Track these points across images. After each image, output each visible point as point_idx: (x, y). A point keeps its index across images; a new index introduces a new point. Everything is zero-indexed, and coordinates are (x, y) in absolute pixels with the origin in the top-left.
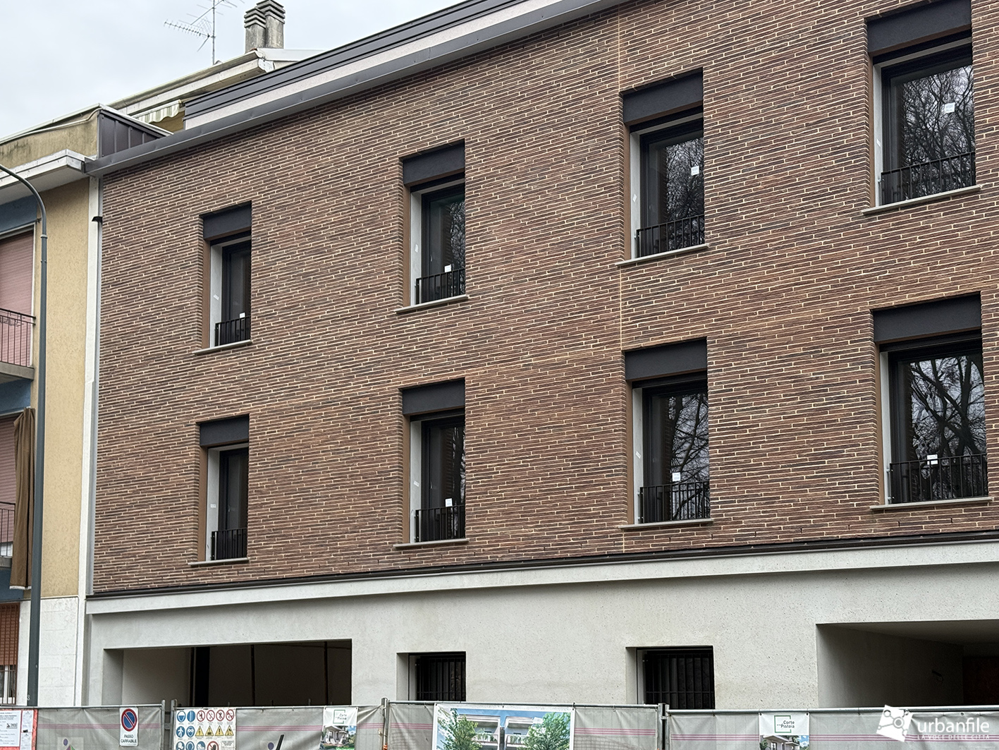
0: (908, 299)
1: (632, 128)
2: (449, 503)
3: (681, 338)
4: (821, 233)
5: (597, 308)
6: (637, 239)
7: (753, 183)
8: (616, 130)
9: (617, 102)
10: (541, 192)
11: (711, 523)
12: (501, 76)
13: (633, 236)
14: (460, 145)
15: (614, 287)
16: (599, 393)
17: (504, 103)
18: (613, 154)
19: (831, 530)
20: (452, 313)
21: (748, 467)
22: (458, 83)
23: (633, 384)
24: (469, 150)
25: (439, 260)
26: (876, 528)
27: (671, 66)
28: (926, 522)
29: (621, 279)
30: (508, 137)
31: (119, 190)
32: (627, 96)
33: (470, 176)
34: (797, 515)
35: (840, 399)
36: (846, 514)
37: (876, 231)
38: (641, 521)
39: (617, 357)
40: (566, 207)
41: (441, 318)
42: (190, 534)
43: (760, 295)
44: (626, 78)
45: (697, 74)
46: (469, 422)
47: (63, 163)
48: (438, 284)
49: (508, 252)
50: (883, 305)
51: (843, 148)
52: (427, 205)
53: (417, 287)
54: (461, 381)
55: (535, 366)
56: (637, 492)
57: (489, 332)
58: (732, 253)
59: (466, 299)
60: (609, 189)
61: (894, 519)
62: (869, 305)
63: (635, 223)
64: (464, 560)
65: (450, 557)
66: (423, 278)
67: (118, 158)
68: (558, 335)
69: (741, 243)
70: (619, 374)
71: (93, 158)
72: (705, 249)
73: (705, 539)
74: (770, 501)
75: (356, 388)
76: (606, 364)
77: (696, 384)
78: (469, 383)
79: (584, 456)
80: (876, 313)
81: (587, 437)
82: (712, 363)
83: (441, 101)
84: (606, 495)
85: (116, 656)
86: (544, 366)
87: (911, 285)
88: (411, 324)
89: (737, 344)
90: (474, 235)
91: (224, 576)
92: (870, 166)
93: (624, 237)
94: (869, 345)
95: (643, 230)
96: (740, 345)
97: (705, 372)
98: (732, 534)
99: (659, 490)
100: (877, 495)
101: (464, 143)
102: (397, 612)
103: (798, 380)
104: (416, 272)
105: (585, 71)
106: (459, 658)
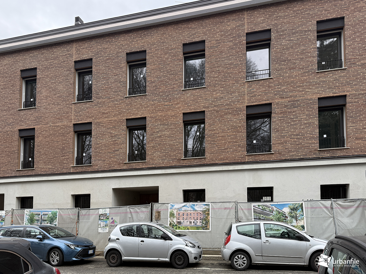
0: (133, 117)
1: (77, 70)
2: (30, 159)
3: (86, 122)
4: (117, 101)
5: (67, 113)
6: (77, 97)
7: (103, 87)
8: (73, 70)
9: (73, 63)
10: (55, 83)
11: (91, 165)
12: (46, 53)
13: (76, 96)
14: (36, 69)
15: (71, 108)
16: (67, 134)
17: (47, 60)
18: (72, 76)
19: (116, 167)
20: (32, 111)
21: (100, 153)
22: (36, 53)
23: (75, 132)
24: (38, 70)
25: (30, 97)
26: (125, 167)
27: (85, 57)
28: (134, 166)
29: (73, 106)
30: (47, 68)
32: (76, 62)
33: (38, 77)
34: (110, 164)
35: (119, 138)
36: (119, 164)
37: (127, 101)
38: (76, 165)
39: (72, 125)
40: (60, 87)
41: (29, 112)
43: (103, 113)
44: (76, 58)
45: (91, 60)
46: (36, 139)
48: (29, 103)
49: (47, 97)
50: (128, 118)
51: (121, 82)
52: (27, 83)
53: (24, 104)
54: (34, 129)
55: (52, 126)
56: (75, 158)
57: (41, 117)
58: (98, 103)
59: (36, 108)
60: (71, 84)
61: (128, 165)
62: (125, 118)
63: (77, 93)
64: (34, 174)
65: (30, 173)
66: (25, 102)
68: (58, 119)
69: (100, 101)
70: (72, 129)
72: (92, 101)
73: (90, 169)
74: (104, 161)
75: (8, 128)
76: (69, 127)
77: (89, 133)
78: (36, 129)
79: (63, 149)
80: (127, 120)
81: (64, 144)
82: (93, 128)
83: (31, 57)
84: (68, 158)
86: (55, 126)
87: (134, 114)
88: (22, 113)
89: (98, 124)
90: (39, 92)
92: (126, 86)
93: (74, 96)
94: (125, 127)
95: (78, 95)
96: (99, 125)
97: (91, 130)
98: (96, 168)
99: (80, 157)
100: (125, 160)
101: (37, 68)
102: (16, 187)
103: (111, 133)
104: (23, 100)
105: (66, 55)
106: (32, 198)
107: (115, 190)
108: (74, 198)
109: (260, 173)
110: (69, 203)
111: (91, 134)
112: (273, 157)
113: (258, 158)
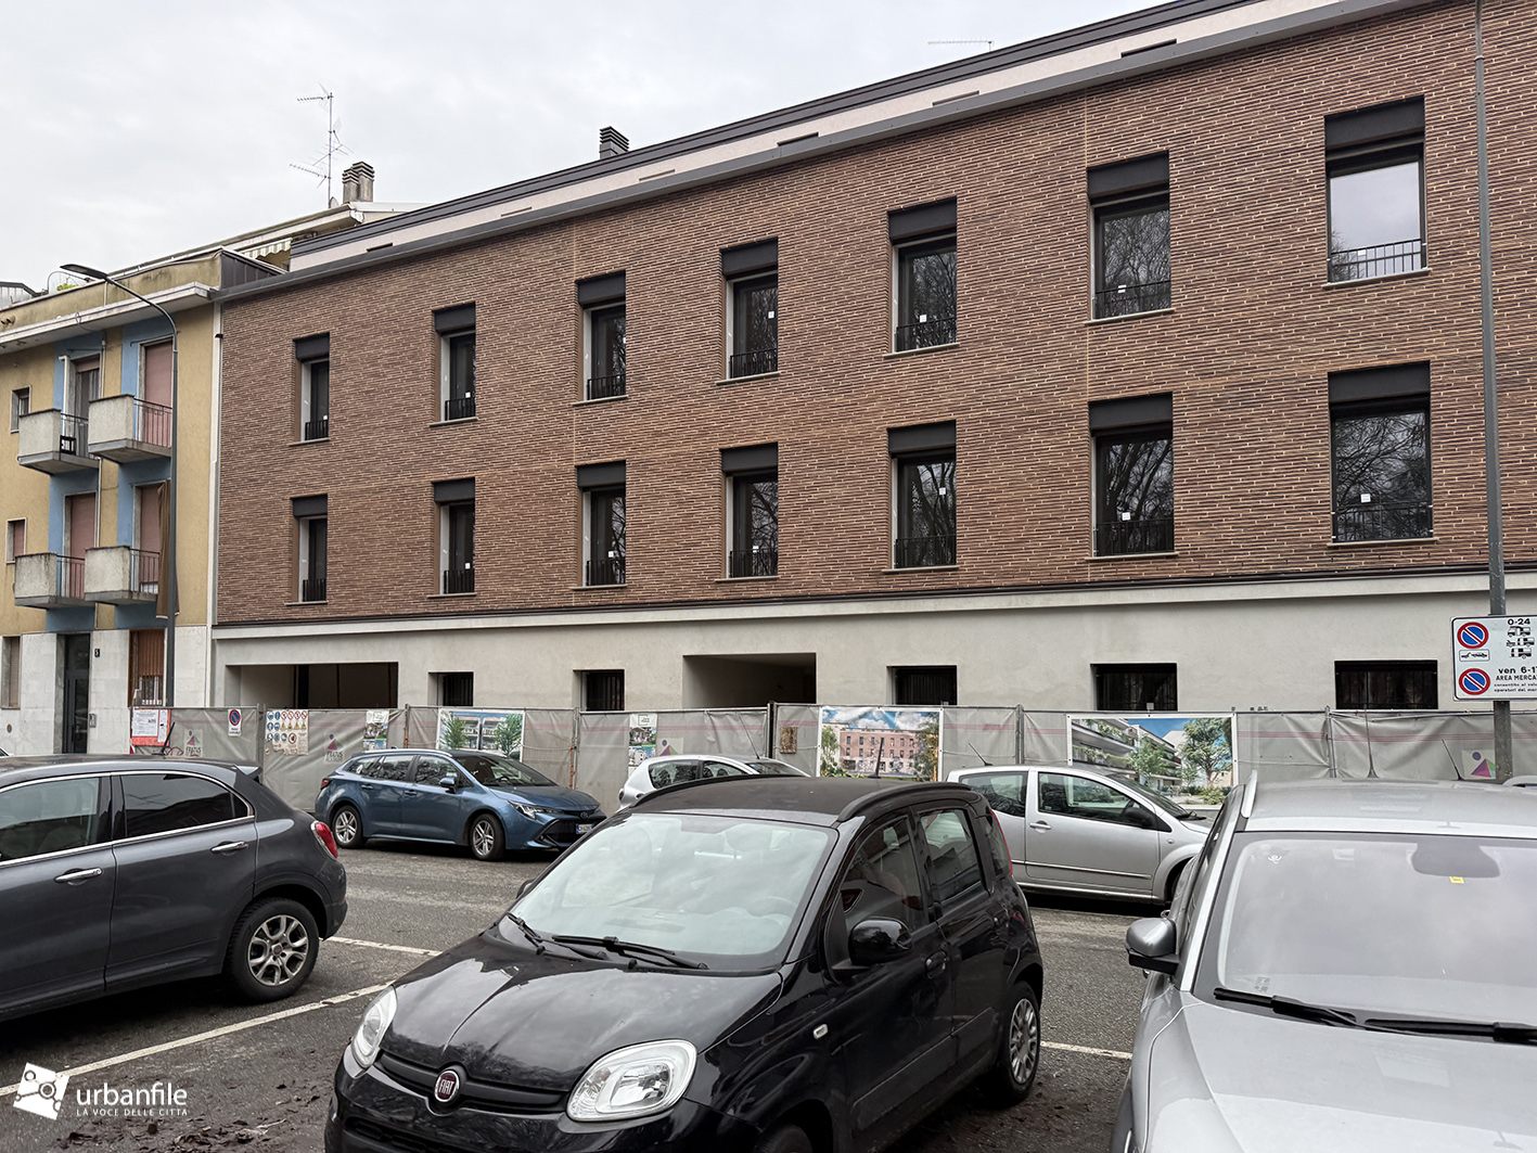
0: (739, 443)
1: (584, 306)
2: (467, 566)
3: (610, 459)
4: (693, 395)
5: (559, 434)
6: (588, 387)
7: (654, 356)
8: (572, 307)
9: (573, 287)
10: (524, 347)
11: (625, 587)
12: (500, 258)
13: (586, 384)
14: (472, 305)
15: (570, 420)
16: (560, 495)
17: (502, 279)
18: (570, 325)
19: (693, 594)
20: (467, 428)
21: (648, 551)
22: (471, 260)
23: (583, 489)
24: (478, 310)
25: (464, 389)
26: (717, 595)
27: (605, 267)
28: (744, 590)
29: (575, 415)
30: (503, 304)
31: (236, 315)
32: (579, 283)
33: (479, 330)
34: (674, 583)
35: (700, 508)
36: (701, 585)
37: (725, 395)
38: (587, 585)
39: (571, 469)
40: (540, 360)
41: (458, 432)
42: (285, 582)
43: (658, 434)
44: (580, 270)
45: (622, 274)
46: (478, 510)
47: (192, 292)
49: (503, 389)
50: (726, 446)
51: (704, 338)
52: (453, 346)
53: (446, 408)
54: (472, 480)
55: (521, 472)
56: (585, 565)
57: (492, 445)
58: (642, 403)
59: (476, 420)
60: (568, 350)
61: (731, 587)
62: (719, 446)
63: (587, 374)
64: (473, 608)
65: (464, 606)
66: (450, 402)
67: (235, 291)
68: (535, 451)
69: (649, 395)
70: (573, 482)
71: (217, 288)
72: (626, 398)
73: (622, 599)
74: (660, 574)
75: (403, 479)
76: (565, 474)
77: (619, 490)
78: (478, 481)
79: (551, 536)
80: (723, 451)
81: (553, 524)
82: (629, 478)
83: (459, 271)
84: (563, 566)
85: (235, 671)
86: (526, 473)
87: (741, 434)
88: (440, 435)
89: (644, 465)
90: (481, 373)
91: (310, 614)
92: (722, 352)
93: (578, 385)
94: (718, 472)
95: (592, 381)
96: (645, 467)
97: (624, 484)
98: (637, 595)
99: (603, 563)
100: (721, 572)
101: (475, 305)
102: (428, 644)
103: (678, 493)
104: (445, 396)
105: (553, 262)
106: (470, 676)
107: (691, 660)
108: (585, 680)
109: (1132, 619)
110: (568, 695)
111: (625, 495)
112: (1176, 569)
113: (1125, 572)
